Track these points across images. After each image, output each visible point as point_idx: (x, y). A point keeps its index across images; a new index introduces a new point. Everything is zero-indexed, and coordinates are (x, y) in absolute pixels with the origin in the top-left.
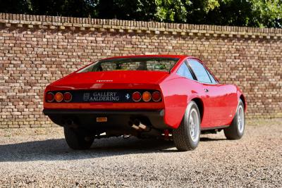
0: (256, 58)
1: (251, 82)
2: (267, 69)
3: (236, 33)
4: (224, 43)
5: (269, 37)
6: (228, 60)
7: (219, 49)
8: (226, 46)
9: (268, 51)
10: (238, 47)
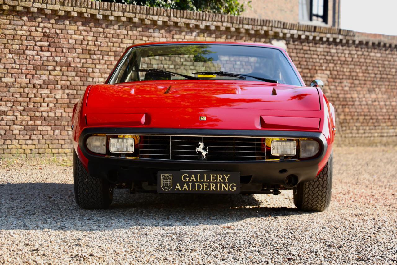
0: (79, 51)
1: (71, 92)
2: (96, 70)
3: (44, 6)
4: (21, 23)
5: (100, 17)
6: (28, 52)
7: (12, 32)
8: (25, 28)
9: (100, 39)
10: (47, 31)
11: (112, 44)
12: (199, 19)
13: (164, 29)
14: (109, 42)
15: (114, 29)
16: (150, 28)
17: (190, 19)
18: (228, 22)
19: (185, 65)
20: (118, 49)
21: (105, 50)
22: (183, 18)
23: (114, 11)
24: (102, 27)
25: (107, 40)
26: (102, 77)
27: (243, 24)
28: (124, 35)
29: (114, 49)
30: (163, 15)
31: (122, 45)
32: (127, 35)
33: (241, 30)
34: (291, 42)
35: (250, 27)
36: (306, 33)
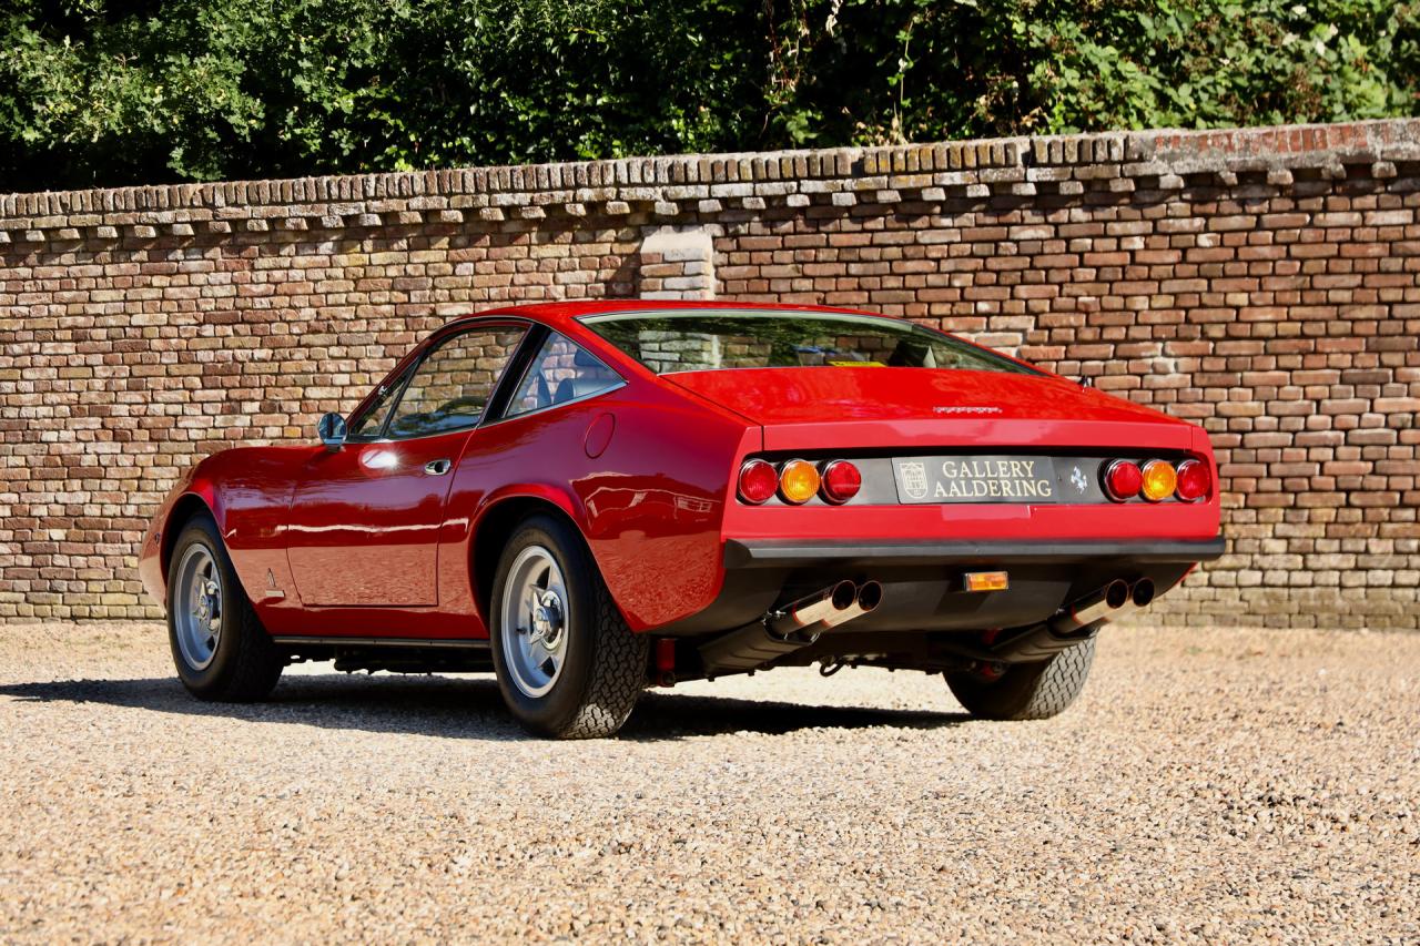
11: (62, 309)
12: (319, 201)
13: (217, 245)
14: (54, 303)
15: (60, 265)
16: (175, 249)
17: (283, 203)
18: (427, 194)
19: (308, 346)
20: (81, 320)
21: (43, 326)
22: (259, 203)
23: (39, 215)
24: (26, 266)
25: (46, 298)
26: (44, 404)
27: (490, 192)
28: (95, 278)
29: (69, 321)
30: (192, 206)
31: (91, 309)
32: (104, 276)
33: (485, 213)
34: (756, 225)
35: (523, 198)
36: (810, 186)
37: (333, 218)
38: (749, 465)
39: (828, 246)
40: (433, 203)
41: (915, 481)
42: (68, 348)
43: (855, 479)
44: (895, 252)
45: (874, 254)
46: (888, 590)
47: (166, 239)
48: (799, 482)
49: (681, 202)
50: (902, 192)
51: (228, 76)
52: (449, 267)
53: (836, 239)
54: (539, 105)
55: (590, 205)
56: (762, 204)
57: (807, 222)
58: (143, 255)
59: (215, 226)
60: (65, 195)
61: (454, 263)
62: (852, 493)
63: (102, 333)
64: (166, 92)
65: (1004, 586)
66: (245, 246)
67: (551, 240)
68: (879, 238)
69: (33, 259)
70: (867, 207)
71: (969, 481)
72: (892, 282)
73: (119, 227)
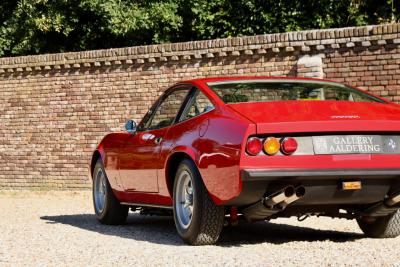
0: (90, 97)
1: (87, 133)
4: (44, 79)
6: (52, 103)
8: (48, 83)
10: (63, 83)
11: (116, 87)
12: (194, 49)
13: (163, 65)
14: (114, 85)
15: (116, 73)
16: (150, 67)
17: (183, 50)
18: (228, 46)
20: (122, 91)
21: (111, 93)
22: (175, 51)
23: (109, 56)
24: (106, 73)
25: (111, 84)
26: (111, 119)
27: (248, 45)
28: (126, 77)
29: (119, 91)
30: (155, 52)
31: (125, 87)
32: (129, 76)
33: (246, 52)
34: (337, 54)
35: (258, 47)
36: (355, 39)
37: (198, 55)
38: (251, 139)
39: (361, 60)
40: (230, 49)
41: (321, 145)
42: (118, 100)
43: (295, 145)
44: (384, 62)
45: (377, 63)
46: (309, 190)
47: (147, 64)
48: (272, 146)
49: (311, 46)
50: (386, 40)
51: (172, 9)
52: (235, 71)
53: (364, 58)
54: (273, 16)
55: (281, 48)
56: (338, 46)
57: (355, 52)
58: (141, 69)
59: (162, 59)
60: (116, 50)
61: (237, 70)
62: (294, 151)
63: (128, 95)
64: (150, 15)
65: (359, 187)
66: (171, 65)
67: (268, 61)
68: (379, 57)
69: (107, 71)
70: (374, 46)
71: (344, 145)
72: (383, 73)
73: (133, 60)
